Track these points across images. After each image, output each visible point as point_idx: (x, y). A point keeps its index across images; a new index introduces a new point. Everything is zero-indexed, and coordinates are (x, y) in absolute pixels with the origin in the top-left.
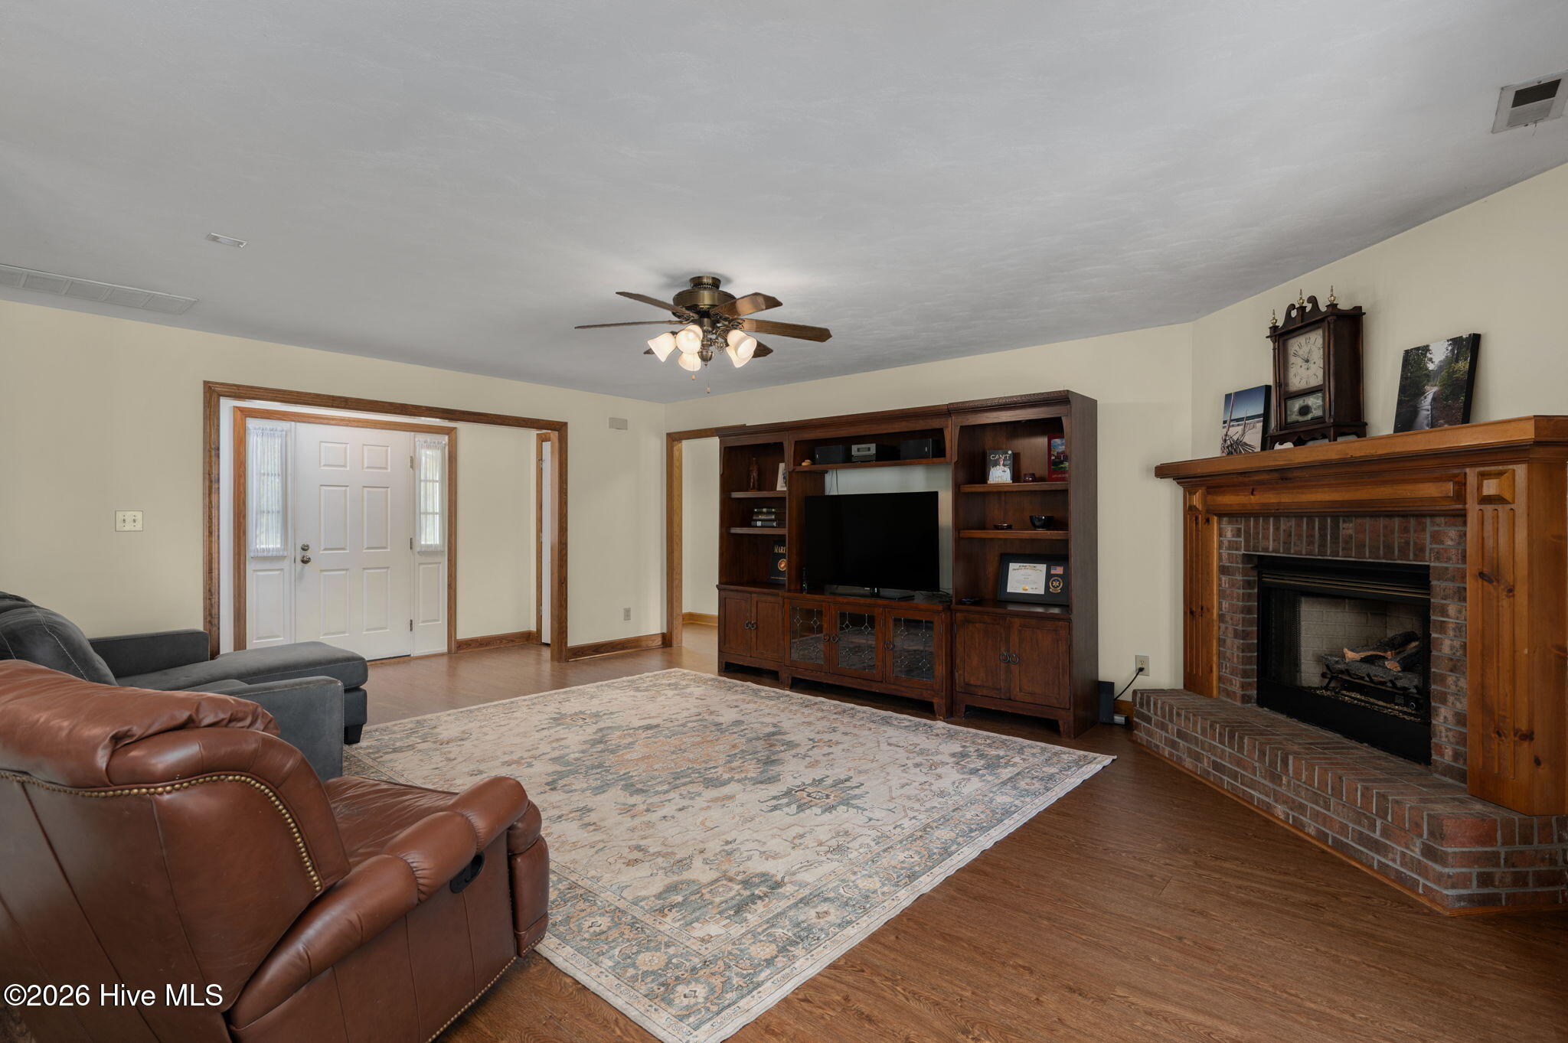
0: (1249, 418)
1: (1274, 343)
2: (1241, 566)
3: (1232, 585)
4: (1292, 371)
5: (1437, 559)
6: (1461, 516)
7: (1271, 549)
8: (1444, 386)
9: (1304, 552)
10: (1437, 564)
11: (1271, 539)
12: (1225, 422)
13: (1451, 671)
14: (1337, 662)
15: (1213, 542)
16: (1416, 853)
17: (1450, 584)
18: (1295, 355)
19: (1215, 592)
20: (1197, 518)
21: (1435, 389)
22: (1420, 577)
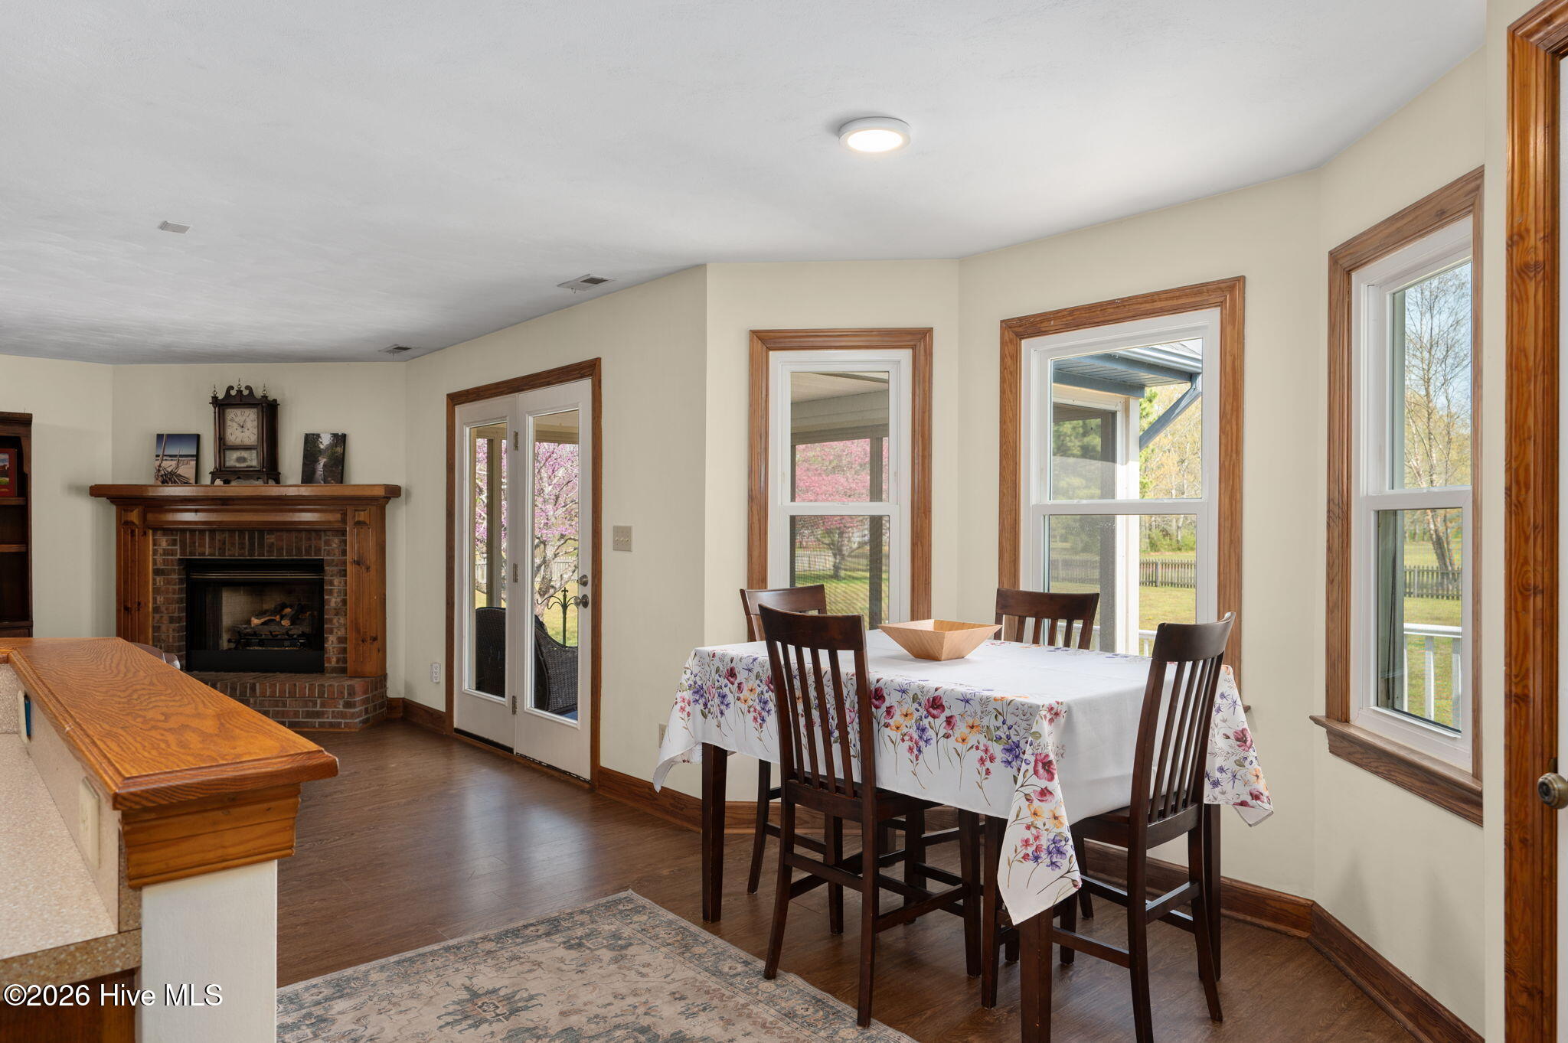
0: (181, 456)
1: (215, 408)
2: (177, 568)
3: (168, 582)
4: (229, 431)
5: (328, 555)
6: (343, 533)
7: (207, 553)
8: (330, 459)
9: (237, 555)
10: (329, 558)
11: (207, 546)
12: (158, 456)
13: (335, 615)
14: (246, 628)
15: (149, 551)
16: (341, 708)
17: (335, 569)
18: (232, 420)
19: (151, 590)
20: (133, 532)
21: (325, 460)
22: (318, 566)
